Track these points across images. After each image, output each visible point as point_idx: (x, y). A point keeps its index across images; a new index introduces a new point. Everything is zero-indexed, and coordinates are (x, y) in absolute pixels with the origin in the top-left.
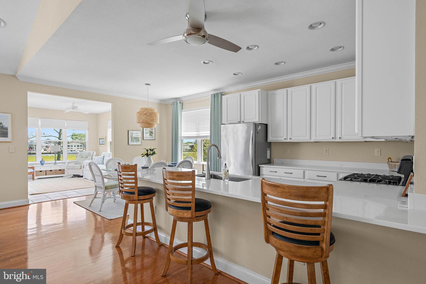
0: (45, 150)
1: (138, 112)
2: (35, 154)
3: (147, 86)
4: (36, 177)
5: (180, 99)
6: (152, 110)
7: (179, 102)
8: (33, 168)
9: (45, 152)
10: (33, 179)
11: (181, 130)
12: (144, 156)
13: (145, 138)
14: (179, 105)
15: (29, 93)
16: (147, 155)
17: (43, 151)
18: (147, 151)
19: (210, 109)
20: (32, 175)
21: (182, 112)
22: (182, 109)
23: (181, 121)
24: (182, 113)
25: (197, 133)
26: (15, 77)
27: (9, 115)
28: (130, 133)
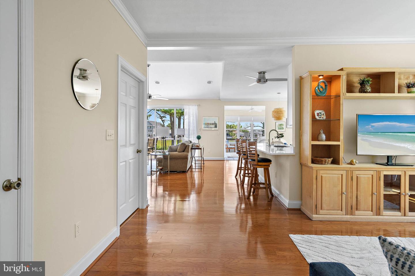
1: (273, 111)
6: (280, 109)
10: (235, 152)
13: (288, 127)
15: (225, 106)
20: (234, 150)
26: (219, 99)
27: (217, 118)
28: (277, 123)
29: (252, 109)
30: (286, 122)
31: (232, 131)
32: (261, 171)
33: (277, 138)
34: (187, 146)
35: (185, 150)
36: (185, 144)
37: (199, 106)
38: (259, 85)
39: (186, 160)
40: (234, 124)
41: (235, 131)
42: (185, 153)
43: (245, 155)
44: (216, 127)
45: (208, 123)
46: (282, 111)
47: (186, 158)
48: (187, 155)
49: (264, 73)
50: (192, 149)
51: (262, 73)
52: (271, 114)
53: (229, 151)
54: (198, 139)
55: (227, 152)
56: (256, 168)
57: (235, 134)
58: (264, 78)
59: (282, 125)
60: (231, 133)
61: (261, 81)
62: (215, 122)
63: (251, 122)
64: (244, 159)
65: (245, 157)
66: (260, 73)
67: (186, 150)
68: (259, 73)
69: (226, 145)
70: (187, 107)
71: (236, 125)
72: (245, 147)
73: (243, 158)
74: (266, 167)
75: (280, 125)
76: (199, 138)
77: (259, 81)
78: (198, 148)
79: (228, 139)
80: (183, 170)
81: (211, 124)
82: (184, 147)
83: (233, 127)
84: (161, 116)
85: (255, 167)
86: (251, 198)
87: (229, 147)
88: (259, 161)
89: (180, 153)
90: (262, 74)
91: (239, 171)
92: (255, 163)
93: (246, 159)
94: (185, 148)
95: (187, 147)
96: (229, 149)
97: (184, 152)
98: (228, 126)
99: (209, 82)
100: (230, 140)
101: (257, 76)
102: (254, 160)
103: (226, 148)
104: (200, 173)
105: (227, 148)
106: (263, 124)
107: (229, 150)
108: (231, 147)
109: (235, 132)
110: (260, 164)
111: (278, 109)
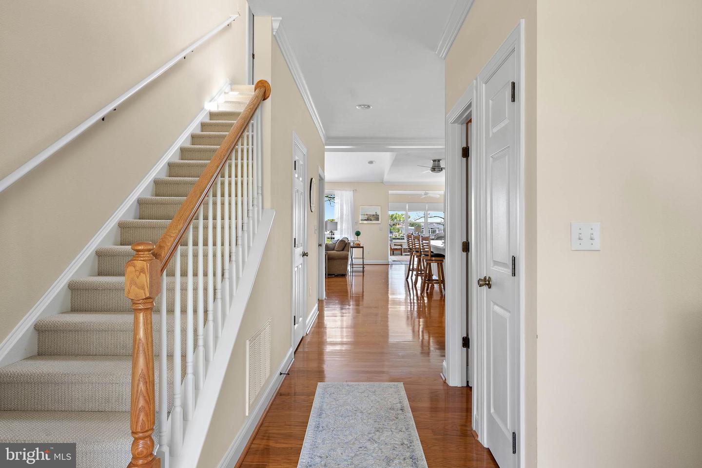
4: (403, 254)
8: (401, 245)
10: (401, 255)
20: (400, 252)
26: (382, 182)
27: (380, 207)
29: (426, 194)
31: (395, 224)
32: (434, 266)
34: (347, 243)
35: (345, 249)
36: (345, 241)
37: (355, 191)
38: (434, 174)
39: (346, 260)
40: (398, 212)
41: (399, 224)
42: (344, 252)
43: (417, 252)
44: (377, 219)
45: (367, 215)
47: (346, 258)
48: (348, 255)
49: (439, 161)
50: (352, 247)
51: (437, 161)
53: (393, 254)
54: (357, 236)
56: (430, 264)
57: (400, 229)
58: (439, 166)
61: (436, 169)
62: (376, 213)
64: (417, 256)
65: (418, 254)
66: (434, 161)
70: (339, 192)
71: (400, 214)
72: (418, 243)
73: (415, 256)
74: (439, 262)
76: (358, 234)
77: (433, 169)
78: (358, 246)
80: (341, 273)
81: (371, 215)
82: (343, 245)
83: (396, 218)
85: (429, 262)
86: (426, 299)
87: (393, 248)
88: (432, 256)
89: (339, 253)
90: (437, 163)
91: (411, 272)
92: (429, 258)
93: (419, 257)
95: (347, 245)
96: (393, 251)
97: (343, 250)
99: (371, 162)
101: (431, 164)
102: (428, 255)
105: (391, 249)
108: (396, 247)
109: (400, 226)
110: (434, 258)
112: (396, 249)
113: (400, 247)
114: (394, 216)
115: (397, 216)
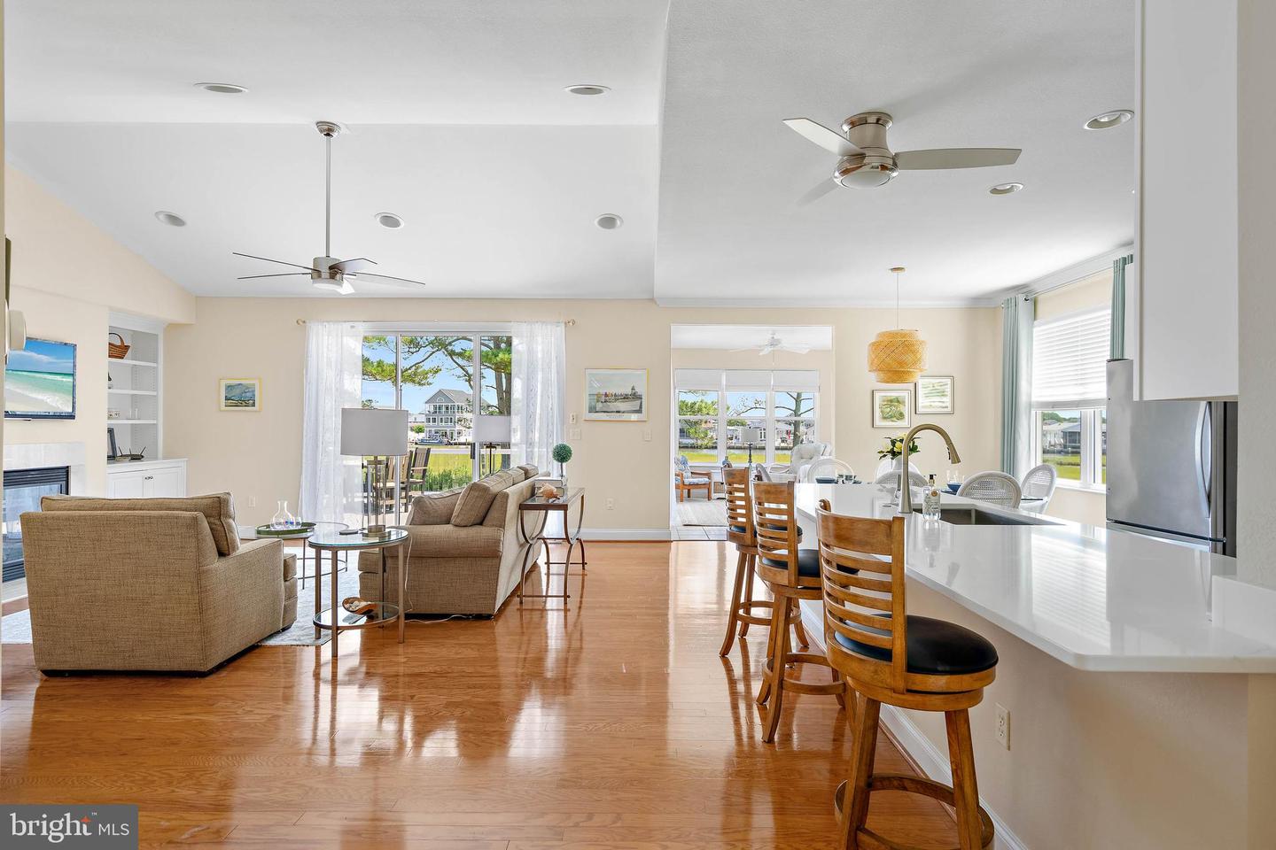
0: (783, 441)
1: (873, 344)
2: (764, 448)
3: (895, 273)
4: (714, 496)
5: (1029, 289)
6: (904, 335)
7: (1021, 297)
8: (708, 475)
9: (783, 445)
10: (709, 498)
11: (1030, 383)
12: (885, 456)
13: (920, 410)
14: (1023, 309)
15: (673, 327)
16: (894, 454)
17: (778, 443)
18: (893, 443)
19: (1110, 311)
20: (707, 491)
21: (1032, 326)
22: (1035, 319)
23: (1030, 355)
24: (1035, 330)
25: (1080, 389)
26: (652, 300)
27: (644, 372)
28: (878, 396)
29: (774, 343)
30: (913, 392)
31: (696, 423)
33: (890, 456)
34: (495, 497)
35: (489, 517)
36: (485, 490)
37: (570, 324)
39: (490, 562)
40: (703, 398)
41: (706, 422)
42: (484, 532)
44: (636, 408)
45: (606, 395)
46: (913, 345)
47: (492, 554)
48: (498, 541)
49: (881, 119)
50: (523, 507)
51: (871, 122)
52: (861, 358)
54: (558, 460)
55: (681, 499)
58: (879, 145)
59: (898, 402)
60: (692, 430)
61: (866, 161)
62: (633, 389)
63: (768, 393)
66: (855, 123)
67: (493, 514)
68: (853, 124)
69: (676, 475)
71: (709, 402)
75: (891, 401)
76: (562, 455)
77: (855, 162)
78: (553, 503)
79: (683, 447)
80: (475, 611)
81: (617, 398)
82: (481, 505)
83: (700, 410)
84: (467, 372)
87: (687, 481)
89: (463, 533)
90: (869, 130)
94: (486, 507)
95: (499, 501)
96: (689, 491)
97: (481, 524)
98: (684, 408)
99: (608, 222)
100: (691, 447)
101: (842, 137)
103: (677, 487)
104: (563, 613)
105: (681, 486)
106: (798, 400)
107: (687, 492)
108: (695, 480)
109: (709, 425)
110: (919, 681)
111: (893, 335)
112: (697, 485)
113: (706, 480)
114: (697, 406)
115: (703, 405)
